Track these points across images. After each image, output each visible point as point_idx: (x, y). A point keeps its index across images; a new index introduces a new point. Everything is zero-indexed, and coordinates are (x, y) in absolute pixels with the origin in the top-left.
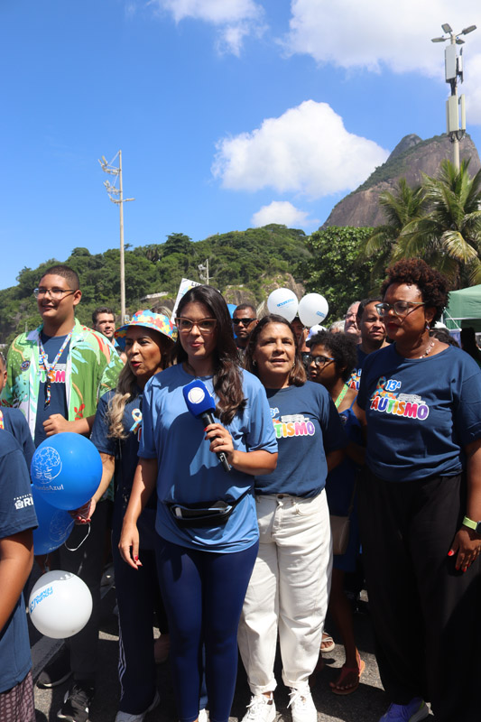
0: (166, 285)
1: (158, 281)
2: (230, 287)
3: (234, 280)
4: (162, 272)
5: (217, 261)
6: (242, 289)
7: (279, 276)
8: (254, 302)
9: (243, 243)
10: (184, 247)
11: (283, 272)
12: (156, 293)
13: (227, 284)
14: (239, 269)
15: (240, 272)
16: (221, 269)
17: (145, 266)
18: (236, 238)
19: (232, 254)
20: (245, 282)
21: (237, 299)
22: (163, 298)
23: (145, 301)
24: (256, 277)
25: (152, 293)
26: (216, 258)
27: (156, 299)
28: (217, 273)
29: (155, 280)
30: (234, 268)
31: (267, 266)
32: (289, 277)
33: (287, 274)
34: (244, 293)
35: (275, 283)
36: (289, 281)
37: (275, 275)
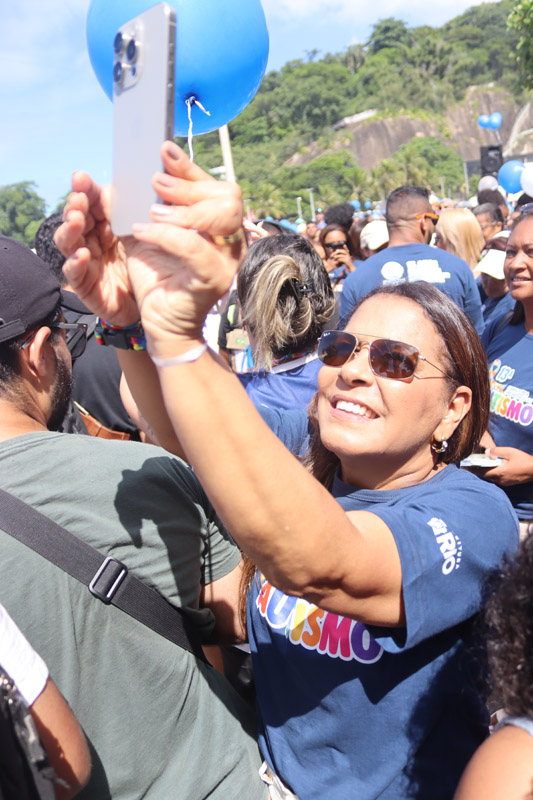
0: (372, 100)
1: (359, 95)
2: (472, 89)
3: (480, 77)
4: (366, 81)
5: (450, 51)
6: (492, 89)
9: (493, 18)
10: (397, 38)
12: (357, 112)
13: (468, 85)
14: (485, 58)
15: (489, 64)
16: (456, 62)
17: (339, 76)
18: (482, 11)
19: (475, 37)
20: (497, 77)
22: (368, 120)
23: (343, 127)
25: (350, 115)
26: (447, 47)
27: (358, 123)
28: (450, 70)
29: (355, 95)
30: (478, 56)
34: (496, 95)
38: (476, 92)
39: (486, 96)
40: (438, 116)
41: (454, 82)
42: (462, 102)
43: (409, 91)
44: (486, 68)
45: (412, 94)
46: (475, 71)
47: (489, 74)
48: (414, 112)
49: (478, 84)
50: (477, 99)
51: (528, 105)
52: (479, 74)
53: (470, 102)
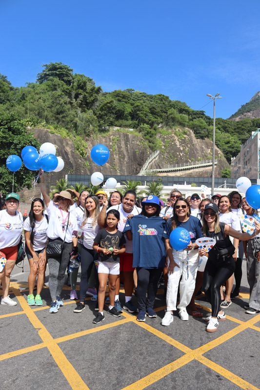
2: (116, 128)
3: (121, 121)
6: (131, 132)
7: (178, 129)
8: (146, 149)
11: (182, 125)
13: (112, 124)
14: (129, 110)
20: (136, 126)
21: (123, 143)
24: (152, 125)
31: (164, 114)
32: (189, 131)
33: (187, 128)
34: (134, 137)
35: (173, 135)
36: (188, 135)
37: (174, 127)
38: (118, 130)
39: (127, 135)
40: (78, 138)
41: (100, 117)
42: (104, 135)
43: (54, 109)
44: (130, 117)
45: (58, 113)
46: (120, 115)
47: (130, 122)
48: (56, 128)
49: (120, 126)
50: (118, 136)
51: (158, 152)
52: (122, 119)
53: (112, 136)
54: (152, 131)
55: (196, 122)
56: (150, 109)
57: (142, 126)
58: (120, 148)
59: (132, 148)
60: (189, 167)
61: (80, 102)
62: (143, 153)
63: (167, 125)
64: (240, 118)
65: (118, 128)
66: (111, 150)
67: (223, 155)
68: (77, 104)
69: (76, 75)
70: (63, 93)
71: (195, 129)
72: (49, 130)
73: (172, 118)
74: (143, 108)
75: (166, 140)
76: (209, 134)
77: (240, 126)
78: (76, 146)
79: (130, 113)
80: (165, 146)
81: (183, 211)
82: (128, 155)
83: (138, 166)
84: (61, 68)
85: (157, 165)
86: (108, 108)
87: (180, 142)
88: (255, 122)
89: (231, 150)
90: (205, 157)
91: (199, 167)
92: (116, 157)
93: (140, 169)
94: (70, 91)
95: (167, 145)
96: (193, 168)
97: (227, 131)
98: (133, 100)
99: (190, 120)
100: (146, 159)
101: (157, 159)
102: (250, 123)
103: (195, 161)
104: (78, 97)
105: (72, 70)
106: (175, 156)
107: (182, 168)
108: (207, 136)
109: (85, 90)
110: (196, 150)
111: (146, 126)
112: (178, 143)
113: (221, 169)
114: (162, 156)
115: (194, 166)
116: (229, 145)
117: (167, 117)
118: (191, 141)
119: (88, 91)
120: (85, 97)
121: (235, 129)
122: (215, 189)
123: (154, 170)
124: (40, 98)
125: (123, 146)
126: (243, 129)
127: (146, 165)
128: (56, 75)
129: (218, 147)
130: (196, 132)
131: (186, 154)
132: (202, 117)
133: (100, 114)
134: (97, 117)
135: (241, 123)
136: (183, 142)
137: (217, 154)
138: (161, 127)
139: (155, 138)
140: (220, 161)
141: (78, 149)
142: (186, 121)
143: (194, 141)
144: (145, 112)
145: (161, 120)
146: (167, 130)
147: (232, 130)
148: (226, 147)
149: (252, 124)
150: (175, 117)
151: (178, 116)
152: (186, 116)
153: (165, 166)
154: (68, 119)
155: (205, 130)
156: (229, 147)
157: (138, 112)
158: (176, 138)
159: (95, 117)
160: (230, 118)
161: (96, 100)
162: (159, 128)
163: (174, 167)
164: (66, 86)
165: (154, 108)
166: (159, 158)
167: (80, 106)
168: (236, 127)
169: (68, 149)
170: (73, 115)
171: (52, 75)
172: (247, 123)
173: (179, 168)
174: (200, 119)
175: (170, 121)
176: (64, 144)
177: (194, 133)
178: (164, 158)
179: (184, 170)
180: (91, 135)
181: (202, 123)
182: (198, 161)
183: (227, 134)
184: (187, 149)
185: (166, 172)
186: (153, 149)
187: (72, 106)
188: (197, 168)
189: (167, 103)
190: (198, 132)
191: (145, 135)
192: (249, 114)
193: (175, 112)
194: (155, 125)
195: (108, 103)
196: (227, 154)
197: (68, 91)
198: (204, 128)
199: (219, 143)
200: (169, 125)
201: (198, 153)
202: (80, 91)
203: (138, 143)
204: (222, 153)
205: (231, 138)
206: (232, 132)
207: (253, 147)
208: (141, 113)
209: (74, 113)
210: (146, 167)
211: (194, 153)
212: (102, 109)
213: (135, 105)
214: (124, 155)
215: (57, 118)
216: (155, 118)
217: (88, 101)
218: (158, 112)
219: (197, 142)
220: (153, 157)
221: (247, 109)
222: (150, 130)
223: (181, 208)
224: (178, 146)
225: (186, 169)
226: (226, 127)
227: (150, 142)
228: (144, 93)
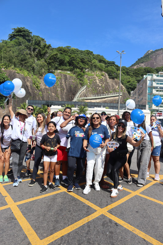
2: (59, 71)
3: (62, 67)
6: (69, 74)
7: (98, 72)
8: (78, 85)
11: (101, 70)
13: (56, 68)
14: (67, 59)
21: (63, 80)
24: (82, 69)
31: (89, 63)
32: (105, 74)
33: (104, 72)
34: (70, 77)
35: (95, 76)
36: (105, 77)
37: (95, 72)
38: (60, 72)
39: (66, 76)
40: (35, 77)
41: (49, 64)
43: (20, 58)
44: (68, 64)
45: (22, 61)
46: (62, 63)
47: (68, 67)
48: (20, 70)
49: (62, 70)
50: (60, 76)
51: (85, 87)
52: (63, 65)
53: (56, 76)
54: (82, 73)
55: (109, 68)
56: (81, 60)
57: (75, 70)
58: (61, 83)
59: (69, 84)
60: (104, 96)
61: (36, 53)
62: (76, 87)
63: (91, 70)
64: (137, 67)
65: (61, 71)
66: (56, 85)
67: (126, 89)
68: (34, 55)
69: (34, 36)
70: (26, 48)
71: (109, 73)
72: (16, 71)
73: (94, 65)
74: (76, 58)
75: (90, 79)
76: (117, 76)
77: (137, 72)
78: (33, 82)
79: (68, 61)
80: (89, 83)
81: (97, 120)
82: (66, 88)
83: (72, 95)
84: (24, 31)
85: (84, 95)
86: (54, 58)
87: (99, 81)
88: (146, 69)
89: (130, 86)
90: (115, 91)
91: (111, 97)
92: (59, 89)
93: (74, 97)
94: (30, 46)
95: (91, 82)
96: (107, 97)
97: (129, 75)
98: (70, 53)
99: (106, 67)
100: (78, 91)
101: (84, 91)
102: (143, 70)
103: (108, 93)
104: (35, 50)
105: (31, 33)
106: (96, 89)
107: (100, 97)
108: (117, 78)
109: (40, 46)
110: (109, 86)
111: (78, 70)
112: (98, 82)
113: (124, 98)
114: (88, 89)
115: (108, 96)
116: (130, 83)
117: (92, 65)
118: (106, 80)
119: (42, 46)
120: (39, 51)
121: (133, 74)
122: (120, 110)
123: (83, 98)
124: (10, 50)
125: (63, 82)
126: (138, 74)
127: (78, 95)
128: (21, 35)
129: (123, 85)
130: (109, 75)
131: (103, 88)
132: (113, 66)
133: (49, 62)
134: (47, 63)
135: (138, 70)
136: (101, 81)
137: (122, 89)
138: (88, 71)
139: (84, 78)
140: (124, 93)
141: (34, 84)
142: (103, 68)
143: (108, 80)
144: (77, 61)
145: (88, 67)
146: (91, 73)
147: (132, 74)
148: (128, 84)
149: (144, 71)
150: (96, 65)
151: (98, 64)
152: (103, 64)
153: (89, 95)
154: (28, 64)
155: (115, 74)
156: (129, 85)
157: (73, 61)
158: (97, 78)
159: (46, 63)
160: (131, 66)
161: (46, 53)
162: (86, 71)
163: (95, 96)
164: (27, 43)
165: (83, 59)
166: (86, 90)
167: (37, 56)
168: (134, 73)
169: (28, 84)
170: (32, 62)
171: (18, 35)
172: (141, 70)
173: (98, 97)
174: (112, 66)
175: (93, 67)
176: (26, 81)
177: (108, 75)
178: (89, 90)
179: (101, 98)
180: (43, 75)
181: (113, 69)
182: (110, 93)
183: (129, 77)
184: (104, 85)
185: (90, 99)
186: (82, 85)
187: (31, 56)
188: (110, 97)
189: (91, 56)
190: (110, 74)
191: (77, 76)
192: (142, 64)
193: (97, 62)
194: (84, 70)
195: (54, 55)
196: (128, 89)
197: (29, 46)
198: (115, 72)
199: (123, 82)
200: (93, 70)
201: (110, 88)
202: (37, 46)
203: (73, 81)
204: (125, 88)
205: (131, 79)
206: (132, 76)
207: (144, 85)
208: (75, 62)
209: (32, 61)
210: (77, 96)
211: (108, 88)
212: (50, 59)
213: (72, 56)
214: (64, 88)
215: (21, 64)
216: (84, 65)
217: (41, 53)
218: (86, 62)
219: (110, 81)
220: (82, 90)
221: (141, 62)
222: (80, 73)
223: (96, 119)
224: (98, 83)
225: (102, 98)
226: (128, 72)
227: (80, 80)
228: (77, 49)
